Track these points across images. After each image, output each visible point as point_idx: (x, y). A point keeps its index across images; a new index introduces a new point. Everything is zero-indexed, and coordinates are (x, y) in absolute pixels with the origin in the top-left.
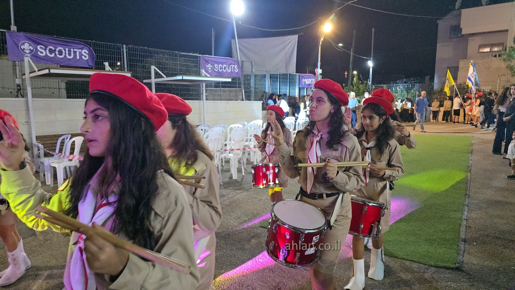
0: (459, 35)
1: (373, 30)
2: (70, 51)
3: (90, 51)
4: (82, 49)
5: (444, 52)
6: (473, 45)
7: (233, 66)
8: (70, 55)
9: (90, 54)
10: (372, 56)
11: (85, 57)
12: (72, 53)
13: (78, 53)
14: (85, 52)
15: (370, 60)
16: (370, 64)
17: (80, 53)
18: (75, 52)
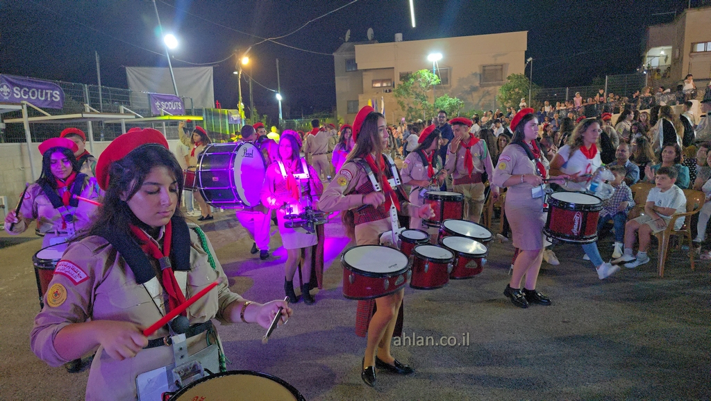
0: (354, 69)
1: (277, 61)
2: (42, 92)
3: (61, 92)
4: (53, 90)
5: (342, 85)
6: (367, 79)
7: (177, 103)
8: (42, 96)
9: (61, 96)
10: (279, 88)
11: (56, 98)
12: (44, 93)
13: (49, 95)
14: (57, 94)
15: (278, 92)
16: (279, 97)
17: (51, 94)
18: (46, 94)
